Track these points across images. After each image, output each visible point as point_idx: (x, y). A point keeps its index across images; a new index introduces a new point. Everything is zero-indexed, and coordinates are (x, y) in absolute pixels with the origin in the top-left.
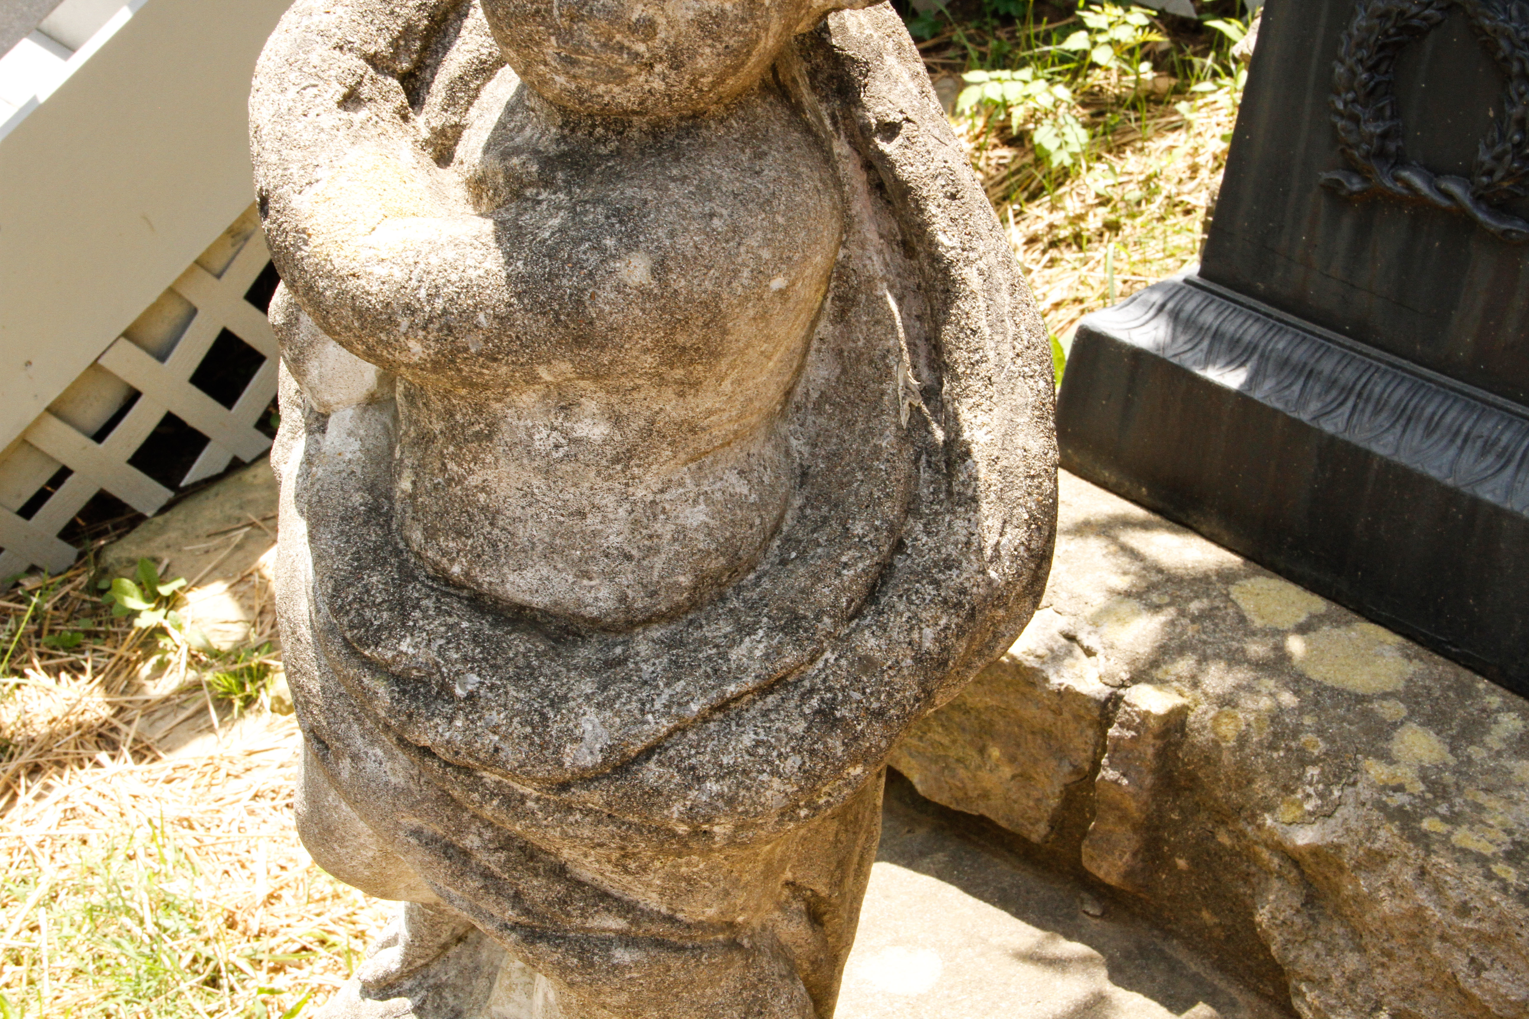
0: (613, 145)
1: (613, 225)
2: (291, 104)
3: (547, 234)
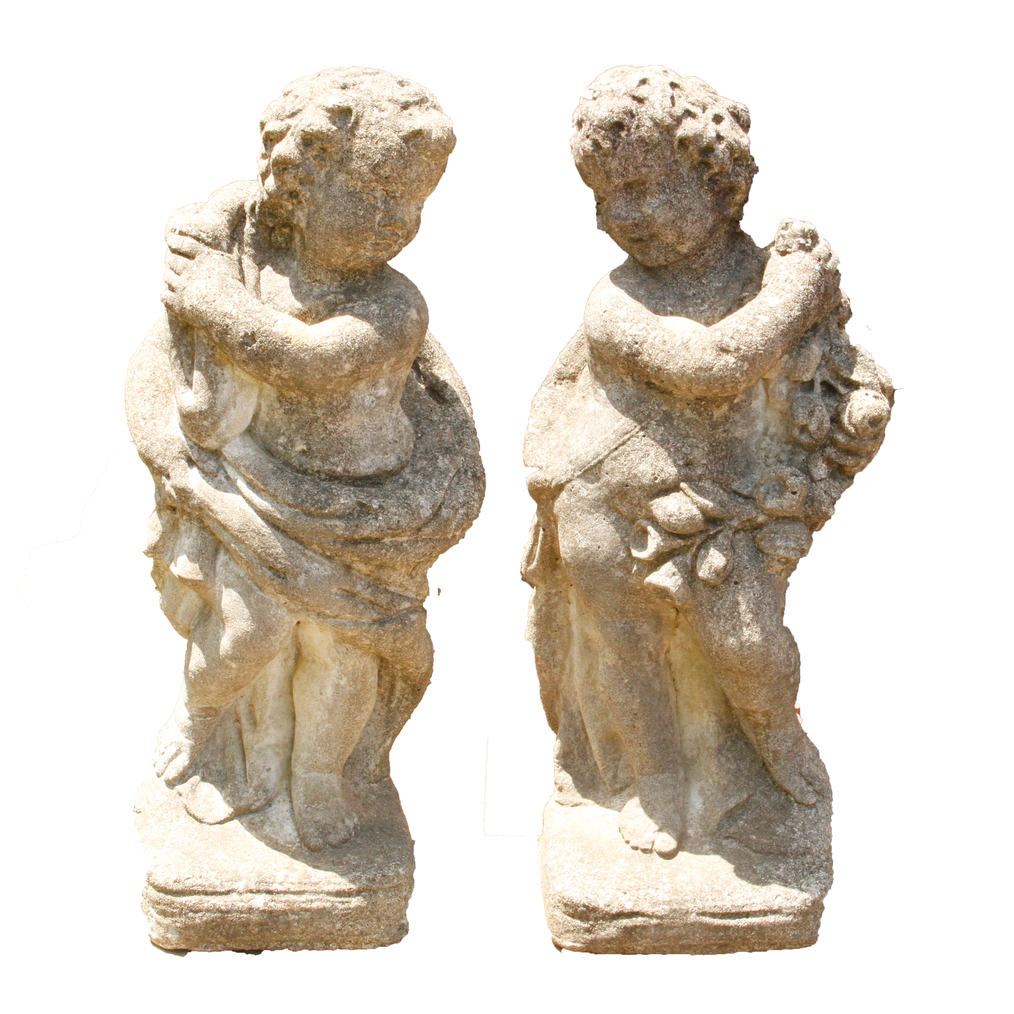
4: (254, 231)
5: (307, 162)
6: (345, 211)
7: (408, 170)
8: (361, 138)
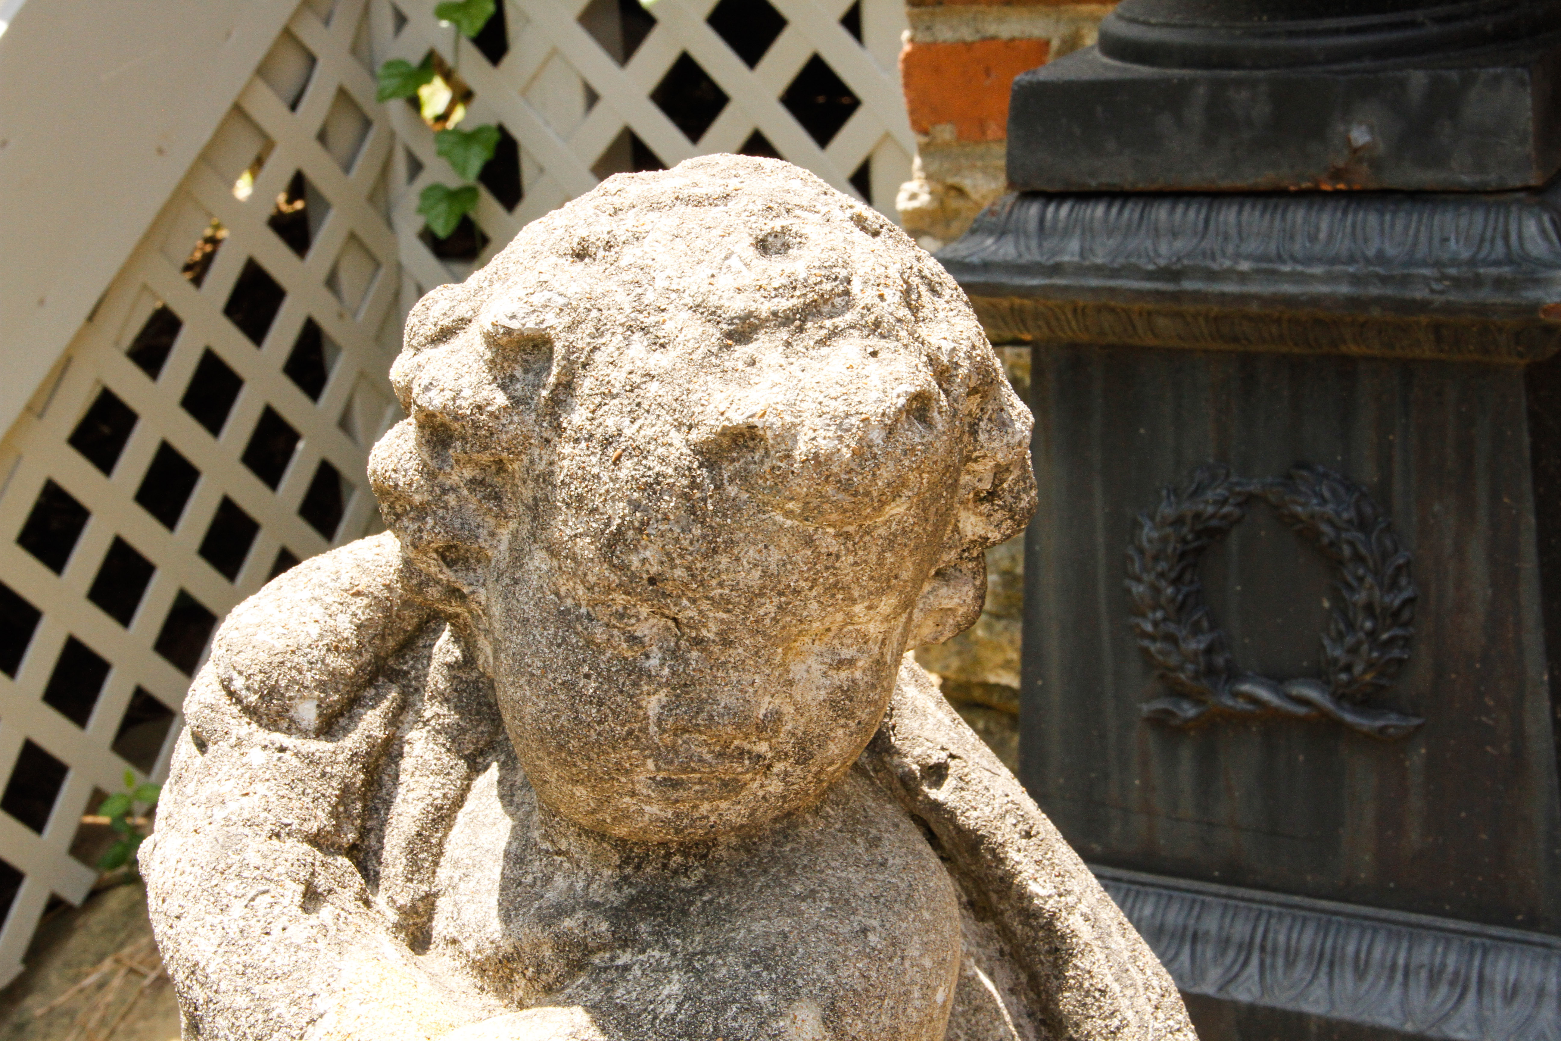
0: (699, 873)
1: (758, 975)
2: (242, 923)
3: (671, 1008)
4: (458, 653)
5: (451, 499)
6: (544, 674)
7: (724, 560)
8: (577, 441)
